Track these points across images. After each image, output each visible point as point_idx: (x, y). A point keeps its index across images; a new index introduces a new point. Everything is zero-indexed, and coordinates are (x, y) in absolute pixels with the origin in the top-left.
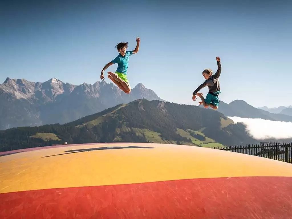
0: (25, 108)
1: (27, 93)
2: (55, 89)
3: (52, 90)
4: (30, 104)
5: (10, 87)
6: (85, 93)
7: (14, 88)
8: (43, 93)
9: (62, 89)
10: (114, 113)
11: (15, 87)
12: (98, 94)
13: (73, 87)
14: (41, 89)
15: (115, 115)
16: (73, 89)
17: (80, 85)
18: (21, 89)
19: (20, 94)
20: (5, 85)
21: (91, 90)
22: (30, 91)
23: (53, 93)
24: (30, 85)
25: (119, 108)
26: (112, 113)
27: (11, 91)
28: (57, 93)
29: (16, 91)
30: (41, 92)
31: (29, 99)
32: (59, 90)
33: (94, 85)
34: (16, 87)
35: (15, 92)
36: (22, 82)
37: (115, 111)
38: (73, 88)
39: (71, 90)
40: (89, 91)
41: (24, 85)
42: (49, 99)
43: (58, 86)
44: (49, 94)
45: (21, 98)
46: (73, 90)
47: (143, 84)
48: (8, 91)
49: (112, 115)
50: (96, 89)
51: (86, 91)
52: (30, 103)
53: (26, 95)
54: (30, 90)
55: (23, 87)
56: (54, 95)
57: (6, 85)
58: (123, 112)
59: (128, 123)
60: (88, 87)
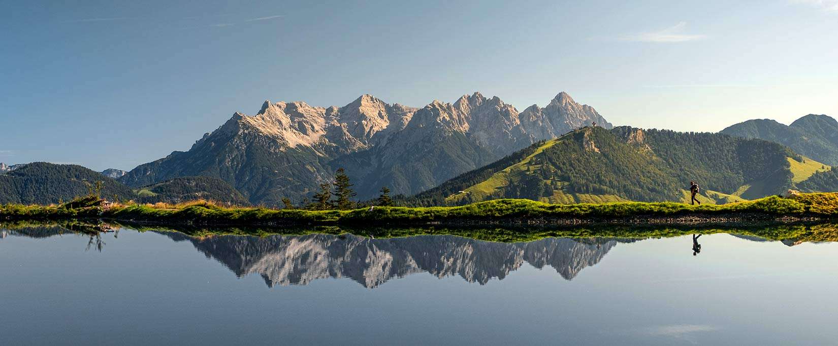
0: (308, 167)
1: (310, 132)
2: (370, 120)
3: (363, 121)
4: (319, 156)
5: (273, 123)
6: (438, 124)
7: (280, 123)
8: (345, 131)
9: (386, 118)
10: (530, 163)
11: (284, 122)
12: (466, 124)
13: (410, 112)
14: (339, 121)
15: (531, 168)
16: (409, 116)
17: (427, 107)
18: (296, 125)
19: (294, 135)
20: (261, 117)
21: (451, 116)
22: (317, 127)
23: (367, 129)
24: (316, 115)
25: (540, 150)
26: (523, 162)
27: (274, 130)
28: (376, 129)
29: (285, 129)
30: (340, 128)
31: (314, 147)
32: (379, 120)
33: (457, 105)
34: (286, 120)
35: (284, 132)
36: (297, 110)
37: (531, 159)
38: (409, 114)
39: (405, 120)
40: (448, 119)
41: (302, 115)
42: (359, 144)
43: (374, 113)
44: (358, 131)
45: (297, 145)
46: (409, 119)
47: (569, 94)
48: (268, 130)
49: (524, 168)
50: (462, 112)
51: (440, 120)
52: (318, 154)
53: (307, 137)
54: (315, 125)
55: (301, 119)
56: (370, 132)
57: (263, 119)
58: (550, 160)
59: (566, 183)
60: (445, 110)
